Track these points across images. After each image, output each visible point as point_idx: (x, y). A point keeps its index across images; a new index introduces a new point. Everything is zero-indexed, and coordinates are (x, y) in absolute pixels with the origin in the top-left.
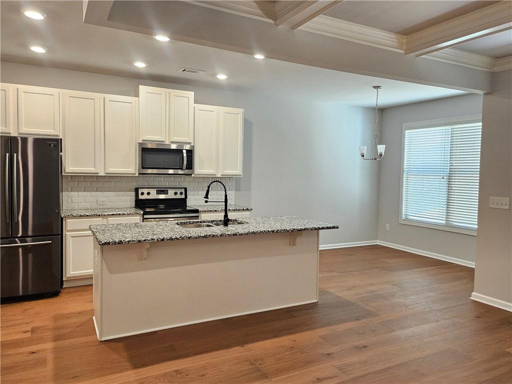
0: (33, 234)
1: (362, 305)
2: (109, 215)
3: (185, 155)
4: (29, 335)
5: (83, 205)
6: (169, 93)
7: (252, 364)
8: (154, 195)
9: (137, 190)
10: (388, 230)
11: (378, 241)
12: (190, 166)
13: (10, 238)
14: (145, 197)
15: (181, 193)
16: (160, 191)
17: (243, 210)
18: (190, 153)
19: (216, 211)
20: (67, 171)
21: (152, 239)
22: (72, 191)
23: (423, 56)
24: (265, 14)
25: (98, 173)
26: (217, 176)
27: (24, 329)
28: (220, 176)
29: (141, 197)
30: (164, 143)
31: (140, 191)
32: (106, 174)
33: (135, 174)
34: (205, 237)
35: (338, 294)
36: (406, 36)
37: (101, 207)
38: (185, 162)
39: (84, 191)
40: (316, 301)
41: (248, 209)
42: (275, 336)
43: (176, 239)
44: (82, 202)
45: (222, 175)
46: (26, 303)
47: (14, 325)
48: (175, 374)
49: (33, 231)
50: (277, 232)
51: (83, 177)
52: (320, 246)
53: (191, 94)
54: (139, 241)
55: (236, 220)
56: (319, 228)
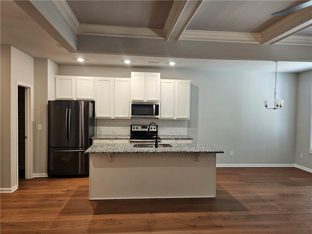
0: (85, 146)
1: (243, 204)
2: (113, 139)
3: (154, 107)
4: (64, 192)
5: (106, 133)
6: (147, 74)
7: (148, 223)
8: (140, 129)
9: (131, 126)
10: (302, 157)
11: (295, 164)
12: (157, 113)
13: (67, 147)
14: (135, 130)
15: (155, 128)
16: (144, 127)
17: (187, 139)
18: (157, 106)
19: (170, 139)
20: (97, 116)
21: (109, 152)
22: (101, 126)
23: (276, 43)
24: (159, 35)
25: (111, 117)
26: (174, 119)
27: (64, 190)
28: (176, 119)
29: (133, 130)
30: (144, 101)
31: (133, 127)
32: (115, 118)
33: (129, 118)
34: (137, 152)
35: (233, 195)
36: (259, 33)
37: (114, 134)
38: (154, 112)
39: (107, 126)
40: (214, 197)
41: (190, 139)
42: (173, 212)
43: (122, 152)
44: (105, 132)
45: (177, 118)
46: (74, 179)
47: (61, 188)
48: (109, 220)
49: (85, 145)
50: (180, 153)
51: (106, 119)
52: (216, 164)
53: (159, 75)
54: (103, 153)
55: (169, 145)
56: (216, 152)
